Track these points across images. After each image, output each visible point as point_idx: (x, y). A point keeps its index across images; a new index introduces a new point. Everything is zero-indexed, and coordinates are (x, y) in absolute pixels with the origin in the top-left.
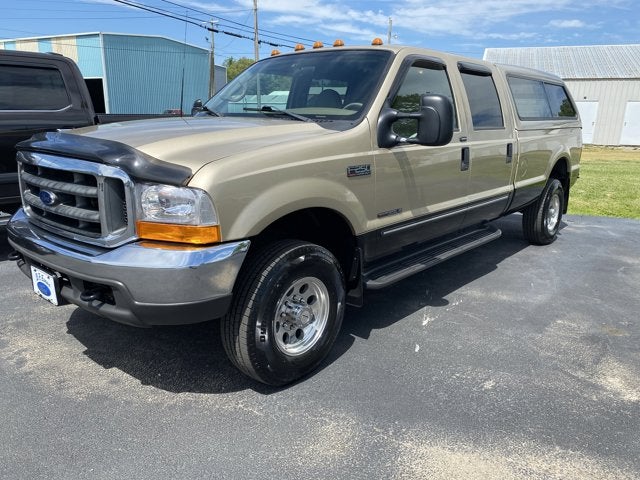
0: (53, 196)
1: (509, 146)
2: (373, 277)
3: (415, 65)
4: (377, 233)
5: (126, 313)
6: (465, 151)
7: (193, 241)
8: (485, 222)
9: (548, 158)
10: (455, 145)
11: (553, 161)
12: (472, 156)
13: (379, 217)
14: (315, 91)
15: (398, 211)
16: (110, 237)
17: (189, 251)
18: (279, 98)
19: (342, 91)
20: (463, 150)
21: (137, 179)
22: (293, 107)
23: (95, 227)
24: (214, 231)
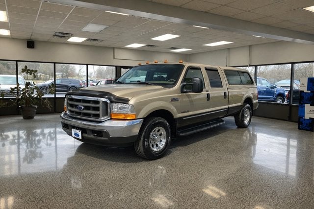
0: (83, 107)
1: (225, 93)
2: (182, 132)
3: (191, 69)
4: (181, 118)
5: (107, 139)
6: (208, 95)
7: (128, 118)
8: (219, 118)
9: (242, 97)
10: (204, 93)
11: (244, 99)
12: (211, 96)
13: (182, 113)
14: (156, 76)
15: (188, 111)
16: (103, 118)
17: (128, 121)
18: (142, 78)
19: (165, 76)
20: (207, 94)
21: (112, 102)
22: (148, 81)
23: (98, 116)
24: (134, 116)
